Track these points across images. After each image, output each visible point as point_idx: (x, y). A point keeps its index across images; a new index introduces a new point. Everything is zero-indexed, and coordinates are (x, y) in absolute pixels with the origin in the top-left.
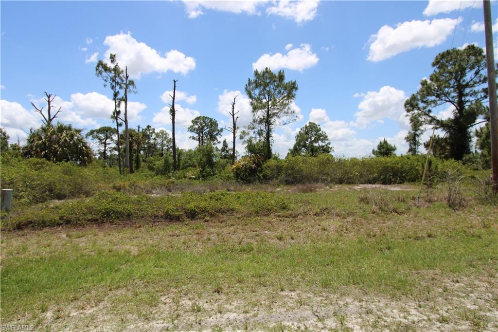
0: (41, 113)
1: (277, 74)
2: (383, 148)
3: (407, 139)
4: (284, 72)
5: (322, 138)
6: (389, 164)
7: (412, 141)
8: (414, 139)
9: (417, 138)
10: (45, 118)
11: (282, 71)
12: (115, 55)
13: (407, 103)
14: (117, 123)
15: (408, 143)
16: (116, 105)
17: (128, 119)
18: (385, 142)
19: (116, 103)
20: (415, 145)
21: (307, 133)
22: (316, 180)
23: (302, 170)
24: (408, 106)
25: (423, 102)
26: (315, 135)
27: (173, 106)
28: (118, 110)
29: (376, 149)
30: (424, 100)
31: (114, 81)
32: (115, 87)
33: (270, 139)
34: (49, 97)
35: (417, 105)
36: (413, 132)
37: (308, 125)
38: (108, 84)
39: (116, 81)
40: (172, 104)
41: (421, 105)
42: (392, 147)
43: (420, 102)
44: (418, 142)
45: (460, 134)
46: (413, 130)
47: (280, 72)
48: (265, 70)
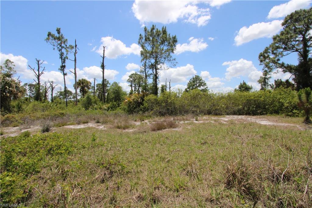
0: (34, 71)
1: (161, 30)
2: (243, 87)
3: (259, 82)
4: (166, 28)
5: (203, 84)
6: (252, 98)
7: (263, 83)
8: (265, 82)
9: (266, 81)
10: (36, 74)
11: (164, 28)
12: (60, 29)
13: (261, 55)
14: (64, 73)
15: (260, 84)
16: (62, 62)
17: (76, 72)
18: (244, 83)
19: (62, 60)
20: (265, 85)
21: (194, 82)
22: (187, 112)
23: (174, 103)
24: (262, 57)
25: (273, 53)
26: (199, 83)
27: (103, 63)
28: (63, 64)
29: (238, 88)
30: (275, 52)
31: (61, 46)
32: (61, 50)
33: (157, 80)
34: (38, 62)
35: (268, 56)
36: (264, 76)
37: (194, 77)
38: (56, 48)
39: (62, 46)
40: (102, 62)
41: (272, 56)
42: (249, 86)
43: (271, 54)
44: (267, 83)
45: (306, 75)
46: (264, 75)
47: (163, 28)
48: (152, 27)
